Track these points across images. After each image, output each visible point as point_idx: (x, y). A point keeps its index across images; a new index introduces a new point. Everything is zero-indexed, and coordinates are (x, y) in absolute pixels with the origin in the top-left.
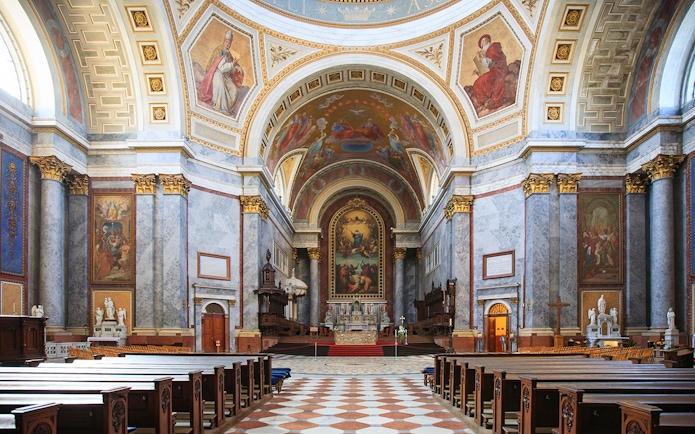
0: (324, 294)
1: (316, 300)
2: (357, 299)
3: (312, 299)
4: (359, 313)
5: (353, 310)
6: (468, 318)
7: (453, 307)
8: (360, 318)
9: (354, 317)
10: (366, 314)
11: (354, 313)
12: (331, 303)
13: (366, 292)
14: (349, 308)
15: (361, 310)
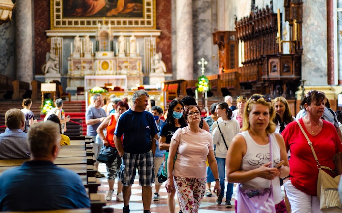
0: (43, 22)
1: (27, 30)
2: (104, 27)
3: (21, 28)
4: (110, 54)
5: (97, 49)
6: (324, 65)
7: (297, 45)
8: (111, 64)
9: (98, 64)
10: (121, 55)
11: (100, 55)
12: (56, 36)
13: (120, 15)
14: (91, 45)
15: (112, 49)
